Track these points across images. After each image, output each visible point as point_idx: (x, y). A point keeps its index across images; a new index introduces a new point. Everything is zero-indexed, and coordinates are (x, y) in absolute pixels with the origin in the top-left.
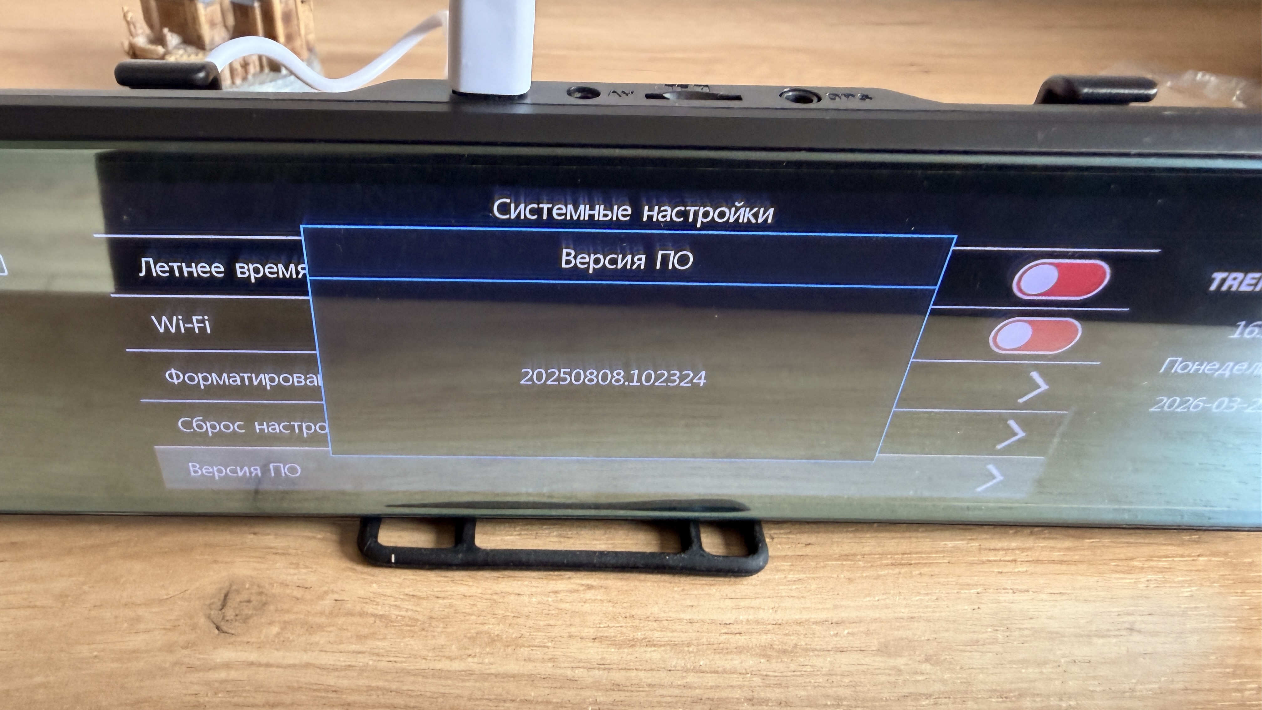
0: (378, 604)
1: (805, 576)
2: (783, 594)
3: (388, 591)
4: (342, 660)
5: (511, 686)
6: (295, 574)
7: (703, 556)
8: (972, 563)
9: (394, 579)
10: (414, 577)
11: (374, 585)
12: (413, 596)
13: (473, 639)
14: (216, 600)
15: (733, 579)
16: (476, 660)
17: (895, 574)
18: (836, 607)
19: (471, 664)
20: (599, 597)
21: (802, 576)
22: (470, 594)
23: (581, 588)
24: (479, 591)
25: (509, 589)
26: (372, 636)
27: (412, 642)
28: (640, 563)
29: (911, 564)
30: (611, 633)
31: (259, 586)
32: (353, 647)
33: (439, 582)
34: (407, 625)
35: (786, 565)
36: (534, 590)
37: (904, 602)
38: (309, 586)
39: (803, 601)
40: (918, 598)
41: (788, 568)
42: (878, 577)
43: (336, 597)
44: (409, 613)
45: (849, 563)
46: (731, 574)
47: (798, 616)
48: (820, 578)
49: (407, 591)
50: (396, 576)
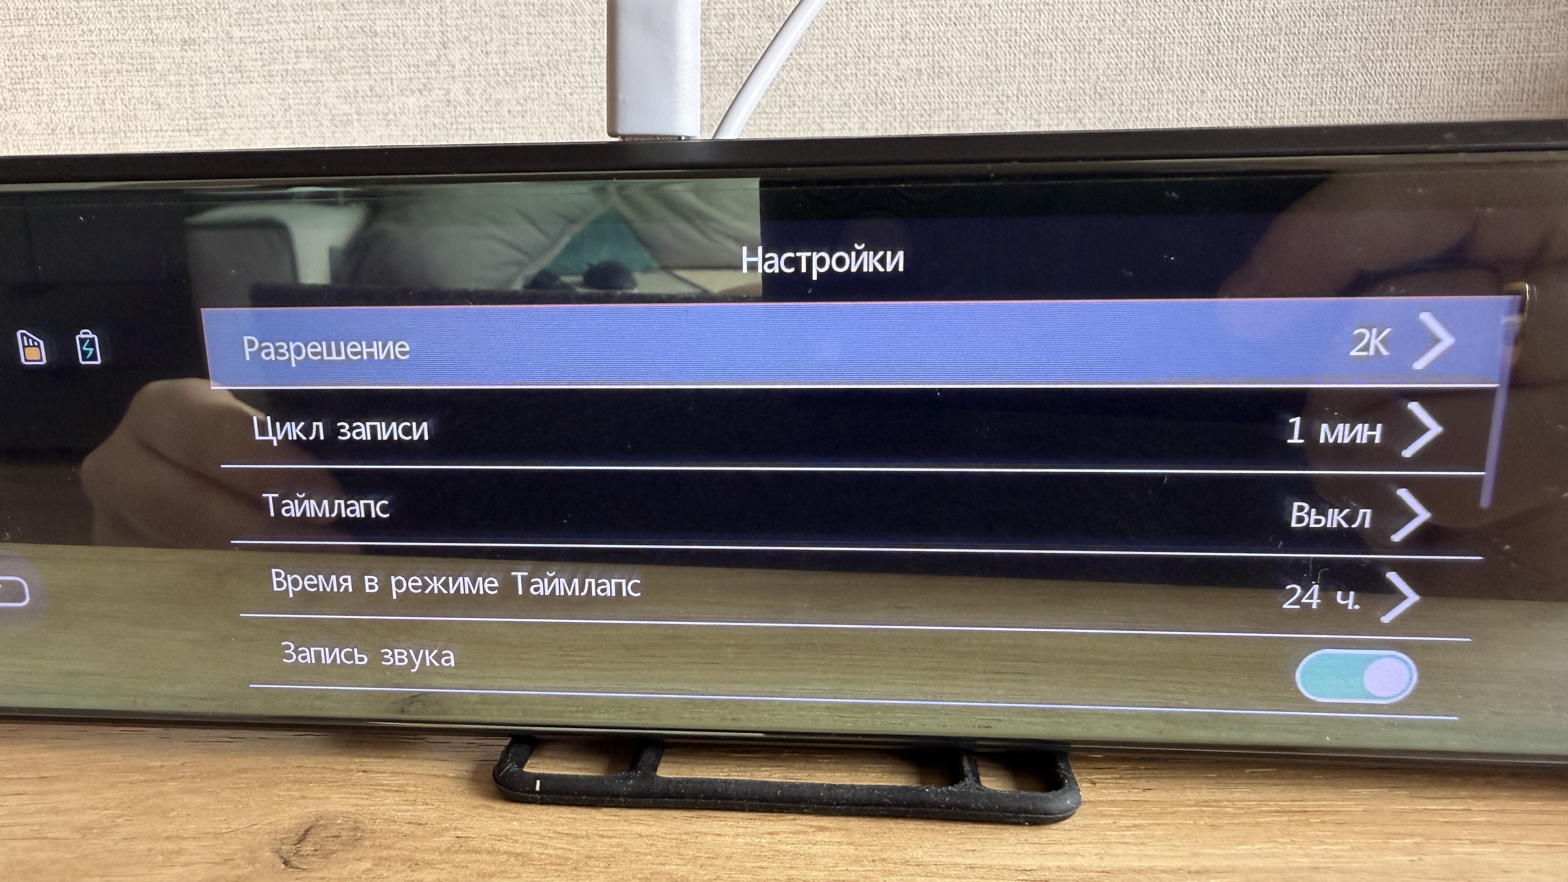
0: (516, 841)
2: (1113, 841)
3: (533, 829)
6: (408, 811)
7: (984, 793)
9: (544, 817)
10: (572, 816)
11: (515, 823)
12: (568, 834)
14: (293, 835)
20: (835, 840)
22: (648, 833)
23: (810, 830)
25: (705, 830)
28: (888, 798)
31: (355, 822)
38: (424, 823)
43: (459, 833)
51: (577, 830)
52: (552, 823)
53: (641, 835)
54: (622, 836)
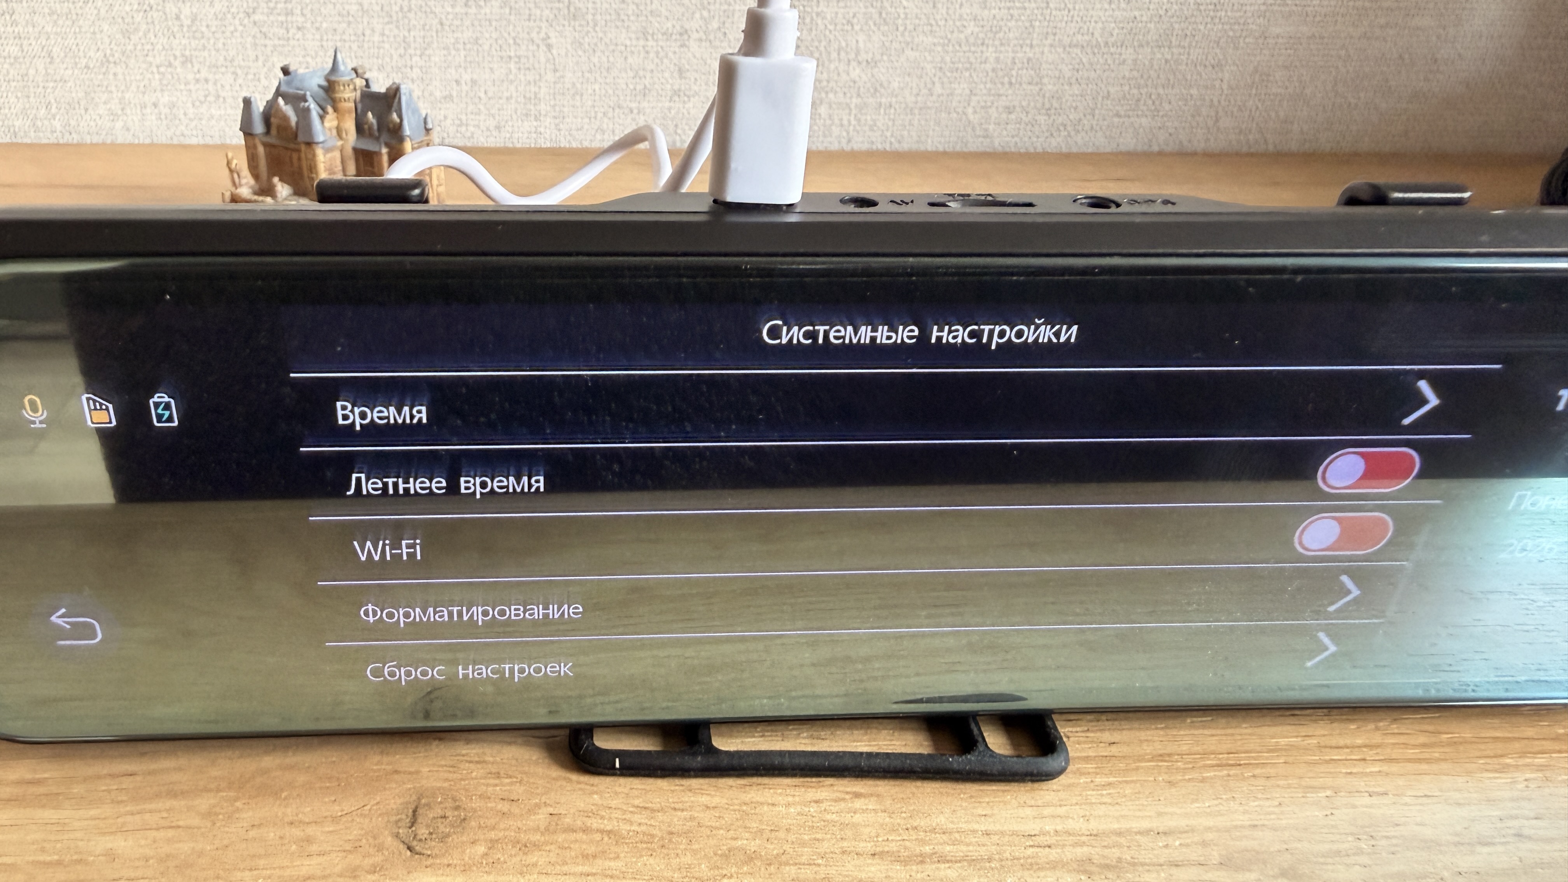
0: (603, 818)
1: (1115, 779)
2: (1093, 801)
3: (614, 803)
6: (496, 785)
7: (991, 756)
8: (1315, 763)
9: (618, 789)
10: (643, 787)
11: (595, 796)
12: (645, 808)
13: (726, 856)
14: (404, 817)
15: (1030, 784)
17: (1223, 777)
18: (1160, 814)
20: (870, 807)
21: (1111, 779)
22: (713, 805)
23: (847, 797)
24: (725, 801)
25: (760, 799)
26: (601, 855)
28: (918, 765)
29: (1240, 765)
30: (893, 847)
31: (454, 800)
33: (673, 791)
34: (642, 842)
35: (1090, 767)
36: (790, 799)
37: (1241, 809)
38: (516, 799)
39: (1117, 807)
40: (1256, 803)
41: (1094, 770)
42: (1203, 780)
43: (551, 810)
44: (643, 829)
45: (1166, 764)
46: (1029, 778)
47: (1116, 826)
48: (1132, 781)
49: (637, 802)
50: (620, 785)
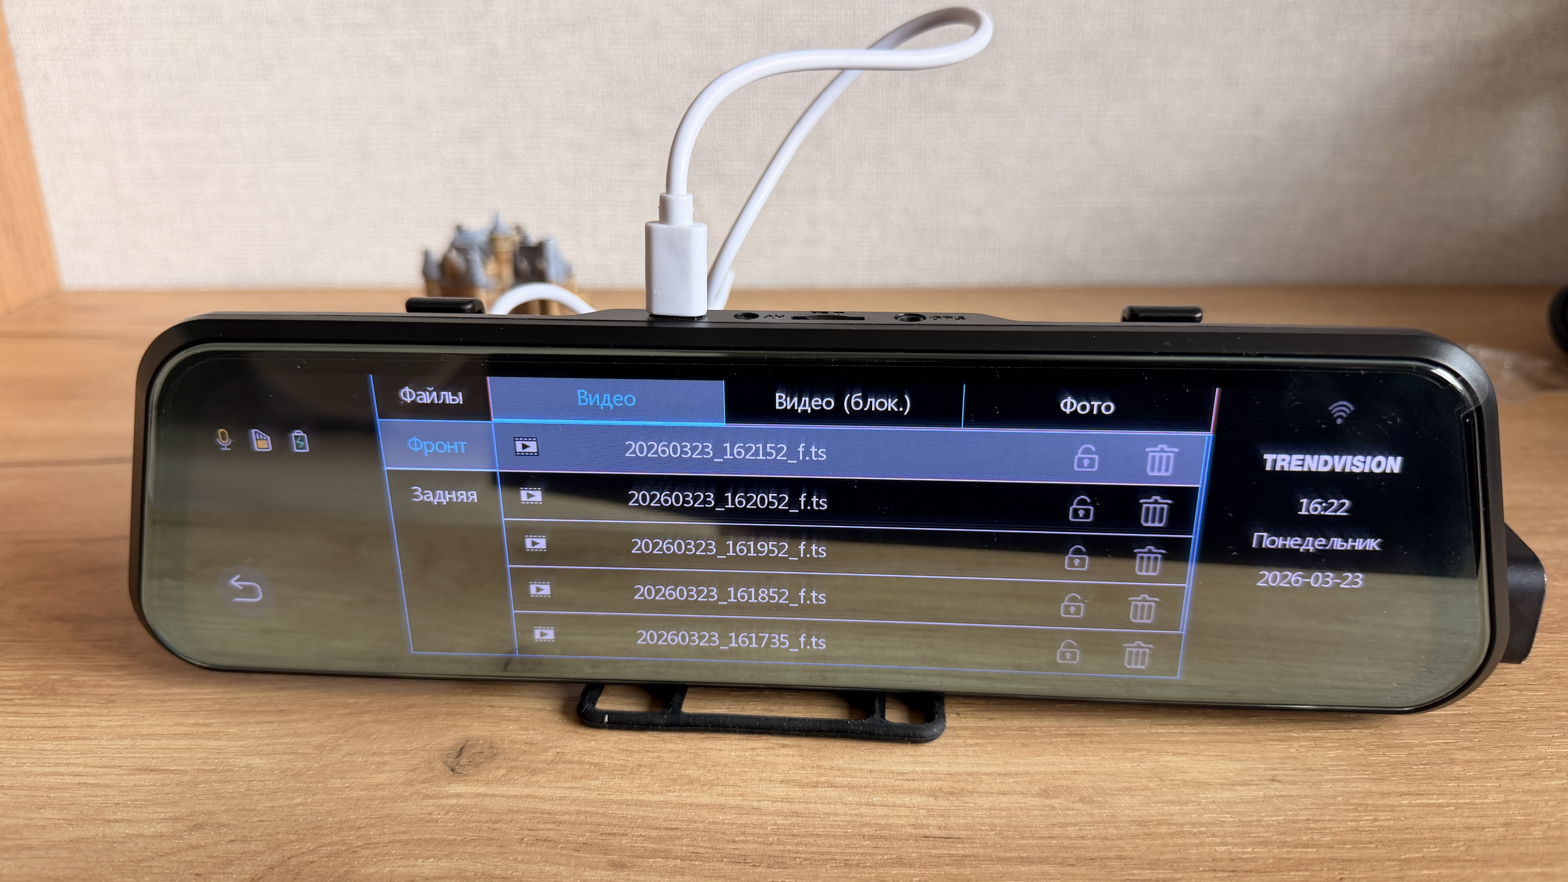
0: (594, 755)
1: (983, 741)
2: (963, 754)
3: (604, 746)
4: (559, 793)
5: (704, 813)
6: (524, 735)
7: (887, 723)
11: (593, 741)
13: (674, 781)
14: (453, 751)
16: (674, 794)
18: (1006, 763)
19: (671, 797)
20: (791, 753)
22: (676, 749)
26: (587, 777)
27: (621, 781)
28: (824, 727)
31: (491, 743)
32: (568, 785)
33: (650, 740)
34: (617, 770)
38: (535, 742)
43: (559, 750)
44: (621, 762)
46: (909, 740)
51: (632, 747)
52: (616, 743)
53: (672, 751)
54: (660, 751)
